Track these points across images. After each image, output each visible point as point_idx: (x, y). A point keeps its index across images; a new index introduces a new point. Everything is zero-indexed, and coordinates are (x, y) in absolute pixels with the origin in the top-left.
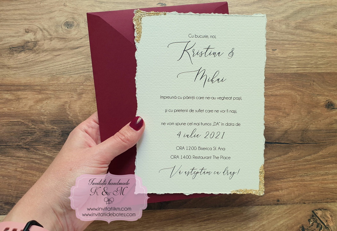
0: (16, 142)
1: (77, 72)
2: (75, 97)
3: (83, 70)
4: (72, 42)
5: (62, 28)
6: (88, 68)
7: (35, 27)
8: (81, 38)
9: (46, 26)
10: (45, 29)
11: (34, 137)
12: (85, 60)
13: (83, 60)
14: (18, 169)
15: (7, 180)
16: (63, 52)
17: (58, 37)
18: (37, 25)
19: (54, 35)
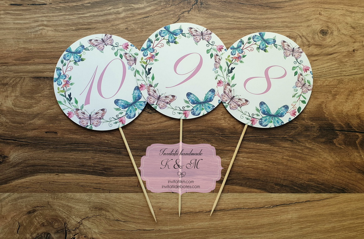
0: (282, 135)
1: (331, 76)
2: (330, 98)
3: (336, 74)
4: (327, 48)
5: (318, 36)
6: (341, 73)
7: (295, 35)
8: (335, 46)
9: (304, 34)
10: (303, 36)
11: (297, 131)
12: (338, 65)
13: (336, 65)
14: (284, 157)
15: (275, 165)
16: (319, 58)
17: (315, 43)
18: (297, 32)
19: (312, 41)
